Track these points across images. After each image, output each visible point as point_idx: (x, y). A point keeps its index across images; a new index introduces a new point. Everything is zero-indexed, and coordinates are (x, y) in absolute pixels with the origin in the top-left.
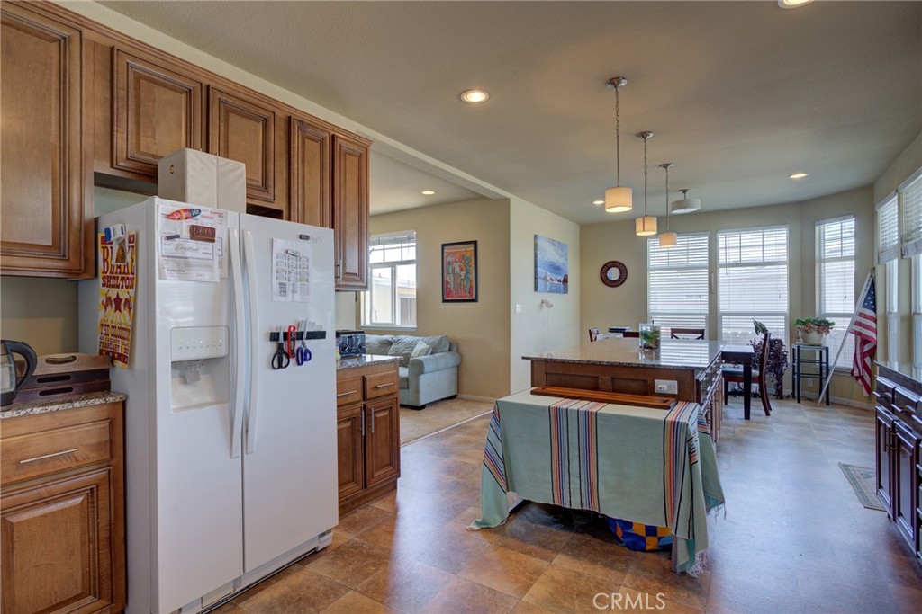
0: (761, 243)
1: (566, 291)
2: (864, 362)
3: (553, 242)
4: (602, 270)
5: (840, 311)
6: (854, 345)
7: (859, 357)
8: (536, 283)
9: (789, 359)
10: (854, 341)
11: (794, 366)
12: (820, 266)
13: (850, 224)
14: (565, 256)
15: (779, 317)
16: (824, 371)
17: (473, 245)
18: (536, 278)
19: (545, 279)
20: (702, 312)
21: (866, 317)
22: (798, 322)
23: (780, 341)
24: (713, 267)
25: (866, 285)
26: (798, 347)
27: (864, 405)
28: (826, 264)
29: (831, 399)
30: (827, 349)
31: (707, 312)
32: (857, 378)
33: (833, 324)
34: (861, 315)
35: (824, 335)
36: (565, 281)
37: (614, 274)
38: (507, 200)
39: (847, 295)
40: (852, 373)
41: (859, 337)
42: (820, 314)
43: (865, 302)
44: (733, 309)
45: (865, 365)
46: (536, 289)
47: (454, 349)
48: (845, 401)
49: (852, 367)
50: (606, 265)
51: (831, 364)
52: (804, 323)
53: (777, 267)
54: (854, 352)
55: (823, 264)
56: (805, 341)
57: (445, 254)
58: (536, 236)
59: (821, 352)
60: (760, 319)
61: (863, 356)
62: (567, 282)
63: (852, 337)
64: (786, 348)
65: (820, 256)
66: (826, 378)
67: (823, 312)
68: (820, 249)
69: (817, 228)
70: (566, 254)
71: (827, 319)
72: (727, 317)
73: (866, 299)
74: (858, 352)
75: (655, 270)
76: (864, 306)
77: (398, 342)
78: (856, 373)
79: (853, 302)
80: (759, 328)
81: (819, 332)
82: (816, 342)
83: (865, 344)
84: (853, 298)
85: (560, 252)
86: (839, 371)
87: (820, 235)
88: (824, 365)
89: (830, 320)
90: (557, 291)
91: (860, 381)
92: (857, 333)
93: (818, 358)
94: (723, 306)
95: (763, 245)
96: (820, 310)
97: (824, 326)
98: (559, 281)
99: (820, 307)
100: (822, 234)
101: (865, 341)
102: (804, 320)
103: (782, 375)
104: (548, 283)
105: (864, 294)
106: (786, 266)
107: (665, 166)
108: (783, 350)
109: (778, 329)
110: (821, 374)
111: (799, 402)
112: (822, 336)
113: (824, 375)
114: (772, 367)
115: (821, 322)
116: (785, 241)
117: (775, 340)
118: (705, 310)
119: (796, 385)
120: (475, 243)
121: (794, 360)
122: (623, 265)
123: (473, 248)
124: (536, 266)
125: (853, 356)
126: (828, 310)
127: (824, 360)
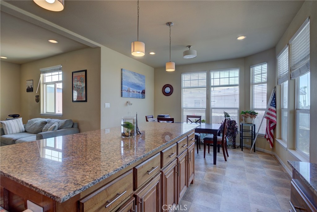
0: (228, 76)
1: (143, 97)
2: (271, 132)
3: (135, 74)
4: (163, 88)
5: (261, 107)
6: (266, 123)
7: (268, 129)
8: (122, 93)
9: (239, 130)
10: (266, 122)
11: (241, 133)
12: (252, 86)
13: (265, 66)
14: (144, 81)
15: (235, 110)
16: (253, 135)
17: (85, 72)
18: (122, 90)
19: (128, 91)
20: (204, 107)
21: (272, 110)
22: (243, 112)
23: (235, 122)
24: (209, 87)
25: (272, 95)
26: (242, 124)
27: (270, 152)
28: (255, 86)
29: (256, 148)
30: (255, 125)
31: (206, 107)
32: (267, 139)
33: (257, 113)
34: (269, 109)
35: (253, 118)
36: (143, 92)
37: (168, 90)
38: (99, 48)
39: (263, 100)
40: (265, 137)
41: (268, 120)
42: (252, 109)
43: (271, 103)
44: (216, 106)
45: (271, 133)
46: (122, 96)
47: (75, 126)
48: (262, 150)
49: (265, 133)
50: (164, 86)
51: (256, 132)
52: (245, 113)
53: (235, 87)
54: (266, 127)
55: (253, 86)
56: (245, 121)
57: (74, 77)
58: (122, 69)
59: (252, 127)
60: (227, 111)
61: (270, 129)
62: (144, 93)
63: (265, 120)
64: (238, 125)
65: (252, 82)
66: (254, 139)
67: (253, 108)
68: (252, 79)
69: (251, 69)
70: (144, 80)
71: (255, 111)
72: (214, 110)
73: (272, 102)
74: (268, 127)
75: (184, 88)
76: (271, 105)
77: (49, 122)
78: (267, 137)
79: (266, 103)
80: (227, 115)
81: (251, 117)
82: (250, 122)
83: (271, 123)
84: (266, 101)
85: (140, 79)
86: (260, 136)
87: (252, 72)
88: (253, 133)
89: (256, 111)
90: (137, 97)
91: (268, 140)
92: (268, 118)
93: (251, 129)
94: (213, 105)
95: (229, 77)
96: (252, 107)
97: (253, 114)
98: (139, 92)
99: (252, 106)
100: (253, 72)
101: (271, 122)
102: (245, 112)
103: (235, 137)
104: (131, 93)
105: (271, 99)
106: (238, 87)
107: (169, 24)
108: (236, 126)
109: (234, 116)
110: (252, 137)
111: (242, 150)
112: (252, 119)
113: (253, 138)
114: (231, 133)
115: (252, 112)
116: (238, 76)
117: (232, 121)
118: (205, 106)
119: (241, 142)
120: (86, 71)
121: (241, 130)
122: (172, 86)
123: (84, 74)
124: (122, 84)
125: (266, 129)
126: (255, 107)
127: (253, 131)
